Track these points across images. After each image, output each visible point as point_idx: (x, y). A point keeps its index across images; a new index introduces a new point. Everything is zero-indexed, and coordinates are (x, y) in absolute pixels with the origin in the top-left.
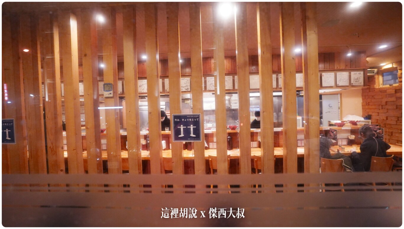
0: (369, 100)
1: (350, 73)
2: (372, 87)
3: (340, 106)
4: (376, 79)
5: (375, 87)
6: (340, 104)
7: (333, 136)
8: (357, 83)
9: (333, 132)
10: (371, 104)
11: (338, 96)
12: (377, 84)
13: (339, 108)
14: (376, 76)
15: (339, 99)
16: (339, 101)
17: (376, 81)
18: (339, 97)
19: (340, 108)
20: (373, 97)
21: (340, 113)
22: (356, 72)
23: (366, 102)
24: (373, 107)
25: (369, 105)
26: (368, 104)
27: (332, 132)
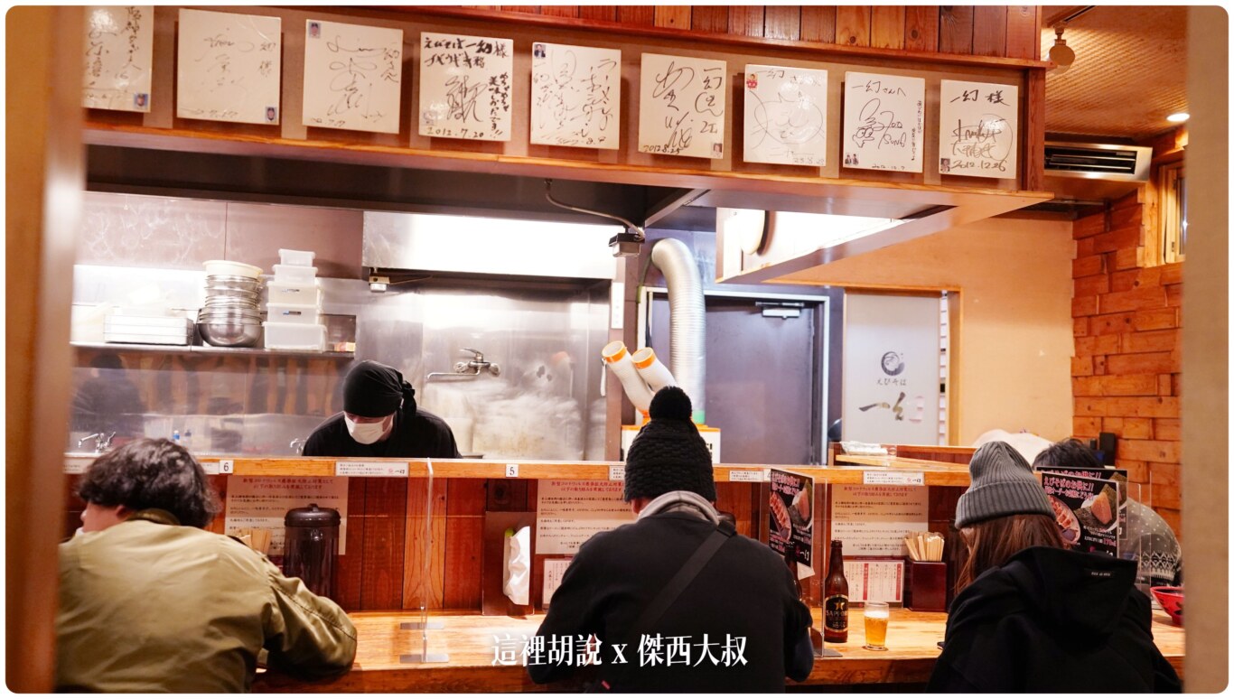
0: (1107, 344)
1: (934, 89)
2: (1123, 261)
3: (945, 373)
4: (1146, 211)
5: (1140, 264)
6: (945, 360)
7: (788, 525)
8: (977, 162)
9: (788, 500)
10: (1117, 364)
11: (939, 312)
12: (1149, 241)
13: (942, 388)
14: (1147, 197)
15: (945, 331)
16: (945, 344)
17: (1148, 225)
18: (945, 318)
19: (947, 388)
20: (1128, 321)
21: (944, 416)
22: (970, 86)
23: (1094, 357)
24: (1128, 385)
25: (1107, 373)
26: (1101, 367)
27: (781, 493)
